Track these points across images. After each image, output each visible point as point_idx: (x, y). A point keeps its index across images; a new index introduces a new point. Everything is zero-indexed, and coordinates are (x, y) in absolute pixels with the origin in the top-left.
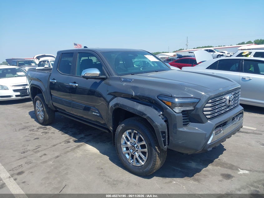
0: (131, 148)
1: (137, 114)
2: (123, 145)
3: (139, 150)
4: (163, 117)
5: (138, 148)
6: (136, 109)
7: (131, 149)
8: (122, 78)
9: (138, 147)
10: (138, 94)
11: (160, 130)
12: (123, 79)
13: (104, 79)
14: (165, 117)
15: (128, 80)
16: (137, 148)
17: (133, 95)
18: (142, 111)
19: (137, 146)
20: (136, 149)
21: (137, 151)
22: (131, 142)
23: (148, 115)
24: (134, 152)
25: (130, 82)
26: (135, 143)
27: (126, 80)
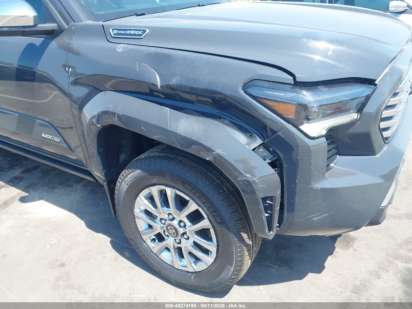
0: (167, 233)
1: (179, 147)
2: (146, 234)
3: (187, 231)
4: (266, 153)
5: (185, 226)
6: (172, 132)
7: (168, 236)
8: (110, 27)
9: (182, 224)
10: (174, 81)
11: (261, 195)
12: (116, 32)
13: (52, 34)
14: (273, 153)
15: (132, 32)
16: (180, 226)
17: (156, 86)
18: (194, 138)
19: (180, 221)
20: (181, 231)
21: (184, 233)
22: (161, 219)
23: (219, 151)
24: (178, 241)
25: (137, 37)
26: (171, 217)
27: (123, 35)
